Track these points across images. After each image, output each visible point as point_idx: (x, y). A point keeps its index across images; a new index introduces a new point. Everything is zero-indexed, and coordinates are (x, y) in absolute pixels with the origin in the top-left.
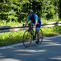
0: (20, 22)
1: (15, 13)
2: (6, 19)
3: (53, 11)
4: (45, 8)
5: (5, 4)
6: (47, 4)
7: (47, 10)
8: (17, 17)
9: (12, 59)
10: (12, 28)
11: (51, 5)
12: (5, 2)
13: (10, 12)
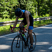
0: (11, 19)
1: (8, 13)
2: (2, 17)
3: (34, 11)
4: (28, 9)
5: (1, 7)
6: (30, 6)
7: (29, 10)
8: (9, 16)
9: (4, 45)
10: (5, 23)
11: (33, 7)
12: (1, 6)
13: (4, 12)
